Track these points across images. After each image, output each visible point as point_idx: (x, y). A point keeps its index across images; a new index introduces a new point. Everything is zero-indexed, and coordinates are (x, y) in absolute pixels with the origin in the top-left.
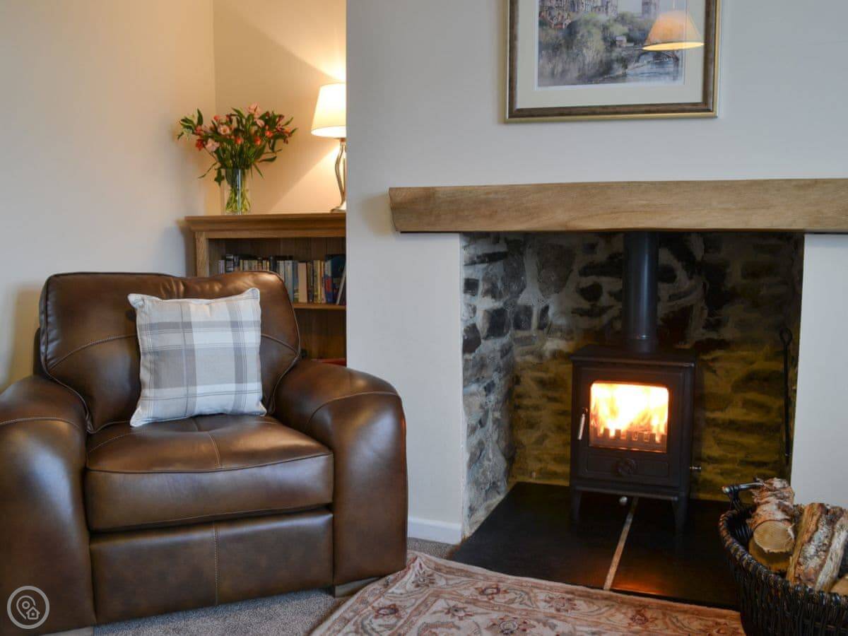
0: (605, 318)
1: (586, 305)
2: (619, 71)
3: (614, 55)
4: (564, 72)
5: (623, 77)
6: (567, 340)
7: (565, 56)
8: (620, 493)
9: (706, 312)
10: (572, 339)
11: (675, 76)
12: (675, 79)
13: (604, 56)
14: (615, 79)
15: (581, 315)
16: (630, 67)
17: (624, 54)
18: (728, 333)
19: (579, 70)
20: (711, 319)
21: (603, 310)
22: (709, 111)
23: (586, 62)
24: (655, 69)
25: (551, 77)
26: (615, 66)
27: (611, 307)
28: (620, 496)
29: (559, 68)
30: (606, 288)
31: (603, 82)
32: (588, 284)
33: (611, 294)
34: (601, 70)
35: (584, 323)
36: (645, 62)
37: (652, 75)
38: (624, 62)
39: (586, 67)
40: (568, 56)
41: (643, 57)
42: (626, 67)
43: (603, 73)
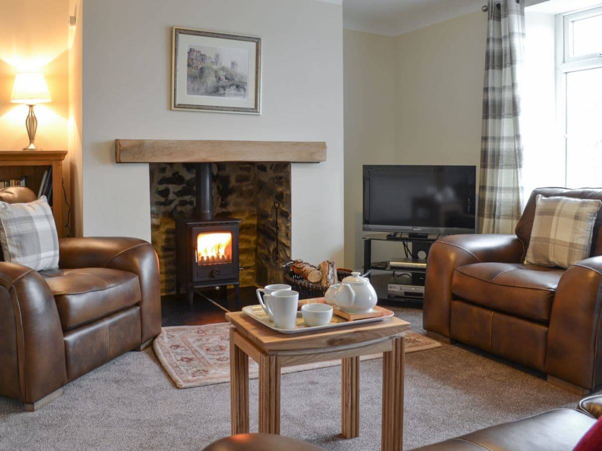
0: (173, 206)
1: (162, 199)
2: (221, 91)
3: (220, 85)
4: (198, 89)
5: (223, 95)
6: (156, 218)
7: (199, 82)
8: (214, 285)
9: (220, 199)
10: (159, 218)
11: (244, 96)
12: (244, 97)
13: (216, 84)
14: (221, 95)
15: (160, 205)
16: (226, 90)
17: (224, 84)
18: (231, 208)
19: (205, 89)
20: (223, 202)
21: (172, 201)
22: (257, 112)
23: (208, 86)
24: (236, 92)
25: (192, 91)
26: (220, 89)
27: (174, 200)
28: (215, 287)
29: (196, 87)
30: (171, 191)
31: (216, 95)
32: (163, 189)
33: (174, 193)
34: (215, 90)
35: (163, 209)
36: (233, 89)
37: (236, 95)
38: (224, 88)
39: (208, 88)
40: (200, 82)
41: (232, 87)
42: (225, 90)
43: (216, 91)
